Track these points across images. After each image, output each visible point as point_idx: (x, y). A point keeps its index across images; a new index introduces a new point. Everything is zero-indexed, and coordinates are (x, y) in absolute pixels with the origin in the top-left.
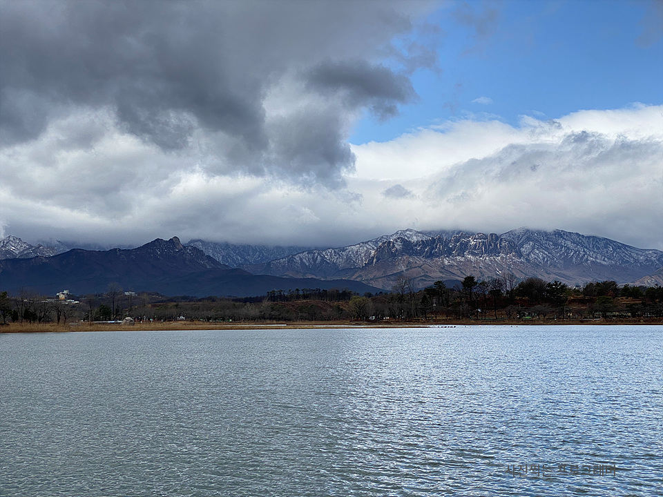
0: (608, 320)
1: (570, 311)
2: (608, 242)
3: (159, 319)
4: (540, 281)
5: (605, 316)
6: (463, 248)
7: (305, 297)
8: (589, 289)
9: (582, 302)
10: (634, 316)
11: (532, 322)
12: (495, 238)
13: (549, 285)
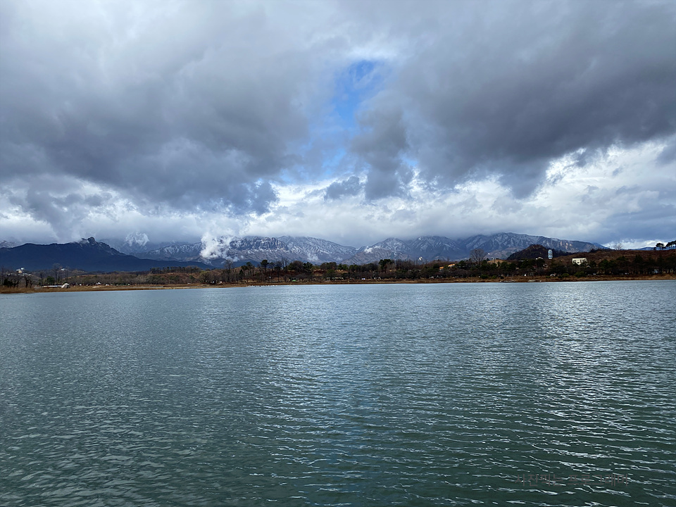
0: (333, 282)
1: (315, 277)
2: (329, 243)
3: (85, 285)
4: (300, 262)
5: (331, 279)
6: (258, 245)
7: (172, 271)
8: (323, 266)
9: (320, 272)
10: (344, 279)
11: (296, 283)
12: (275, 240)
13: (305, 264)
